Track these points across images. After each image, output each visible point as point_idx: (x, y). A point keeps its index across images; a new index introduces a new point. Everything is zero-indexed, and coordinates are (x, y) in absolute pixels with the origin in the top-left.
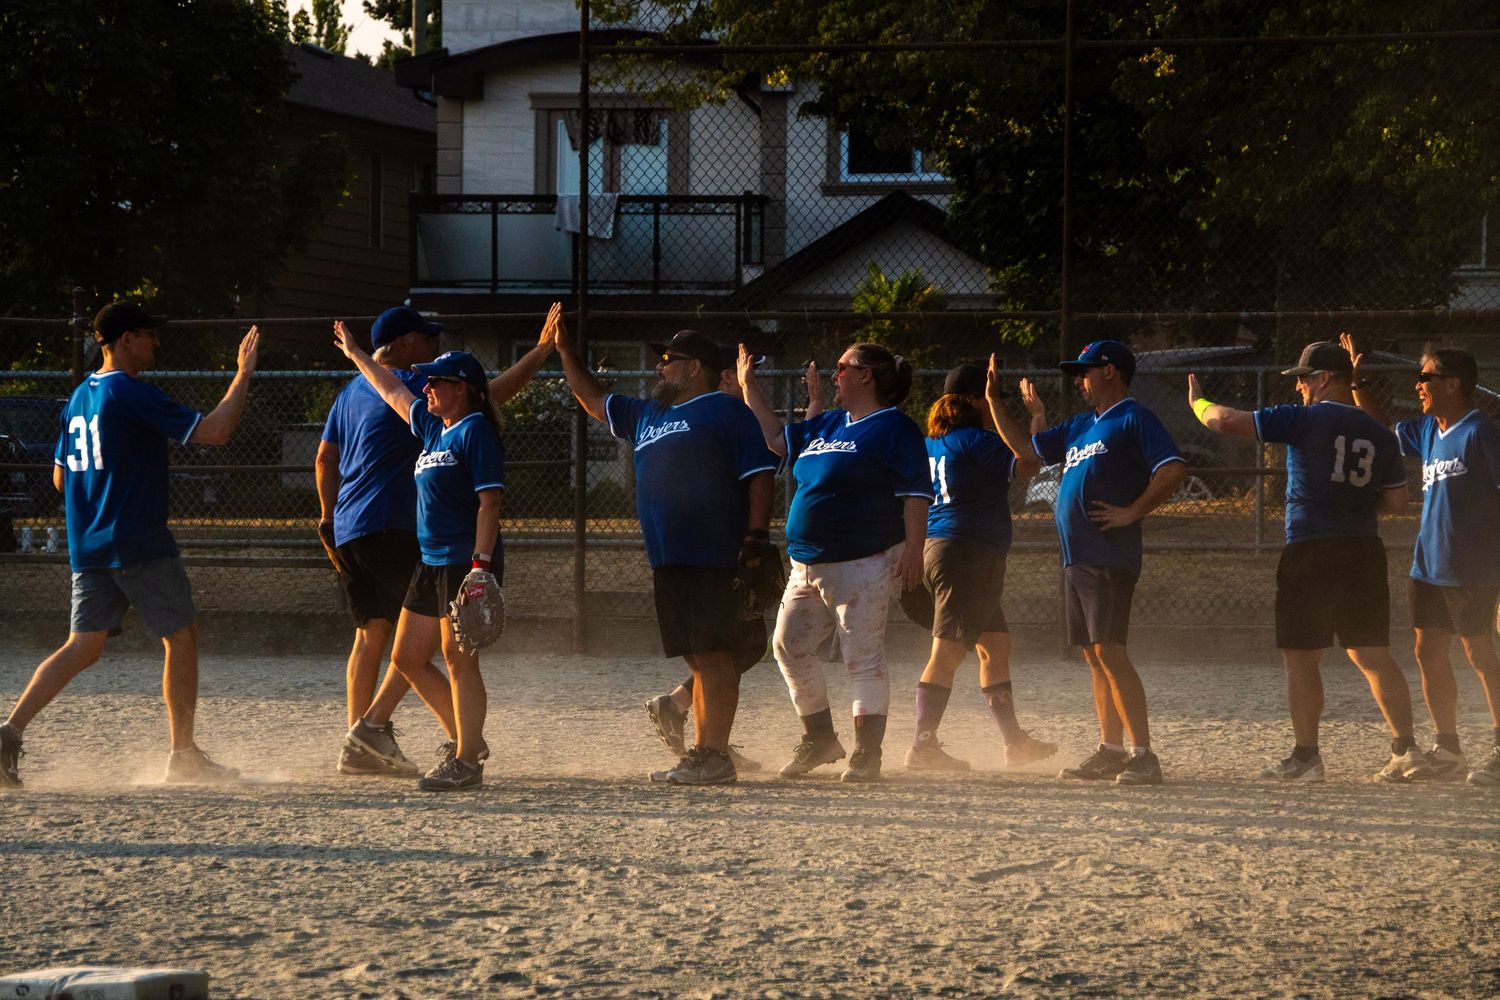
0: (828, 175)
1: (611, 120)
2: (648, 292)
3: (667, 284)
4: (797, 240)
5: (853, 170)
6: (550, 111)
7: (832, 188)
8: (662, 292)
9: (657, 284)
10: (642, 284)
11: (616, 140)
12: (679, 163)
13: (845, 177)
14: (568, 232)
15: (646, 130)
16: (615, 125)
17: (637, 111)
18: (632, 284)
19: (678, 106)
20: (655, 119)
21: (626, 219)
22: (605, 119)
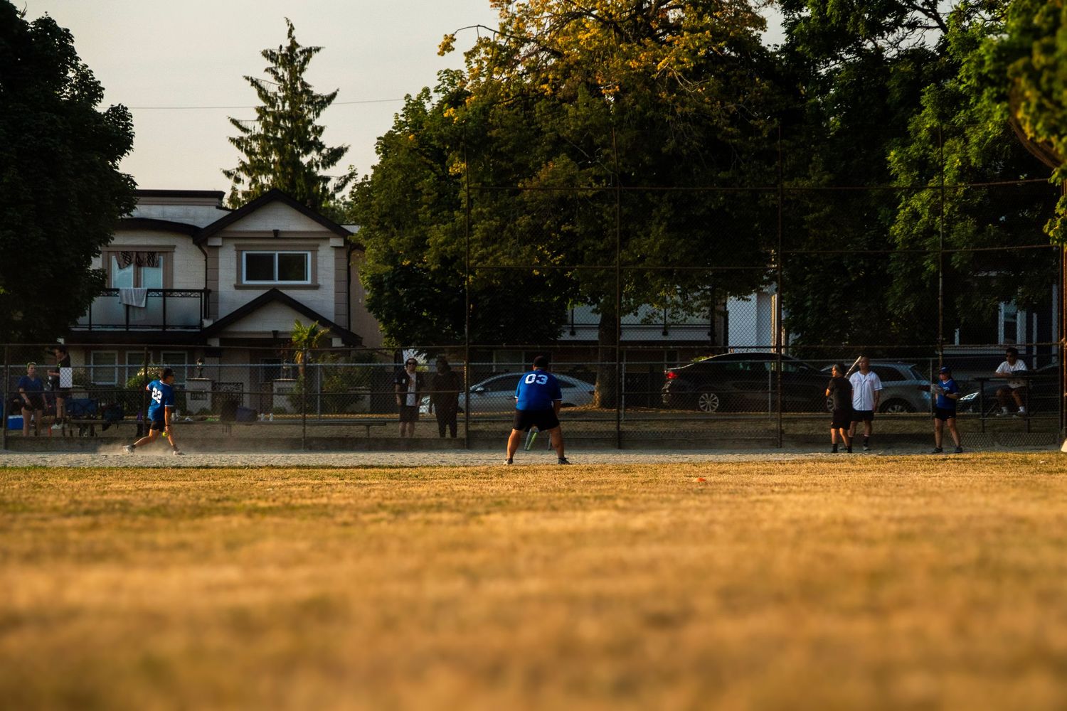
0: (237, 281)
1: (137, 256)
2: (161, 330)
3: (168, 327)
4: (224, 311)
5: (248, 279)
6: (109, 252)
7: (239, 287)
8: (167, 330)
9: (165, 326)
10: (157, 327)
11: (139, 264)
12: (168, 276)
13: (245, 282)
14: (124, 304)
15: (153, 261)
16: (139, 258)
17: (148, 252)
18: (153, 327)
19: (169, 251)
20: (157, 255)
21: (149, 298)
22: (135, 255)
